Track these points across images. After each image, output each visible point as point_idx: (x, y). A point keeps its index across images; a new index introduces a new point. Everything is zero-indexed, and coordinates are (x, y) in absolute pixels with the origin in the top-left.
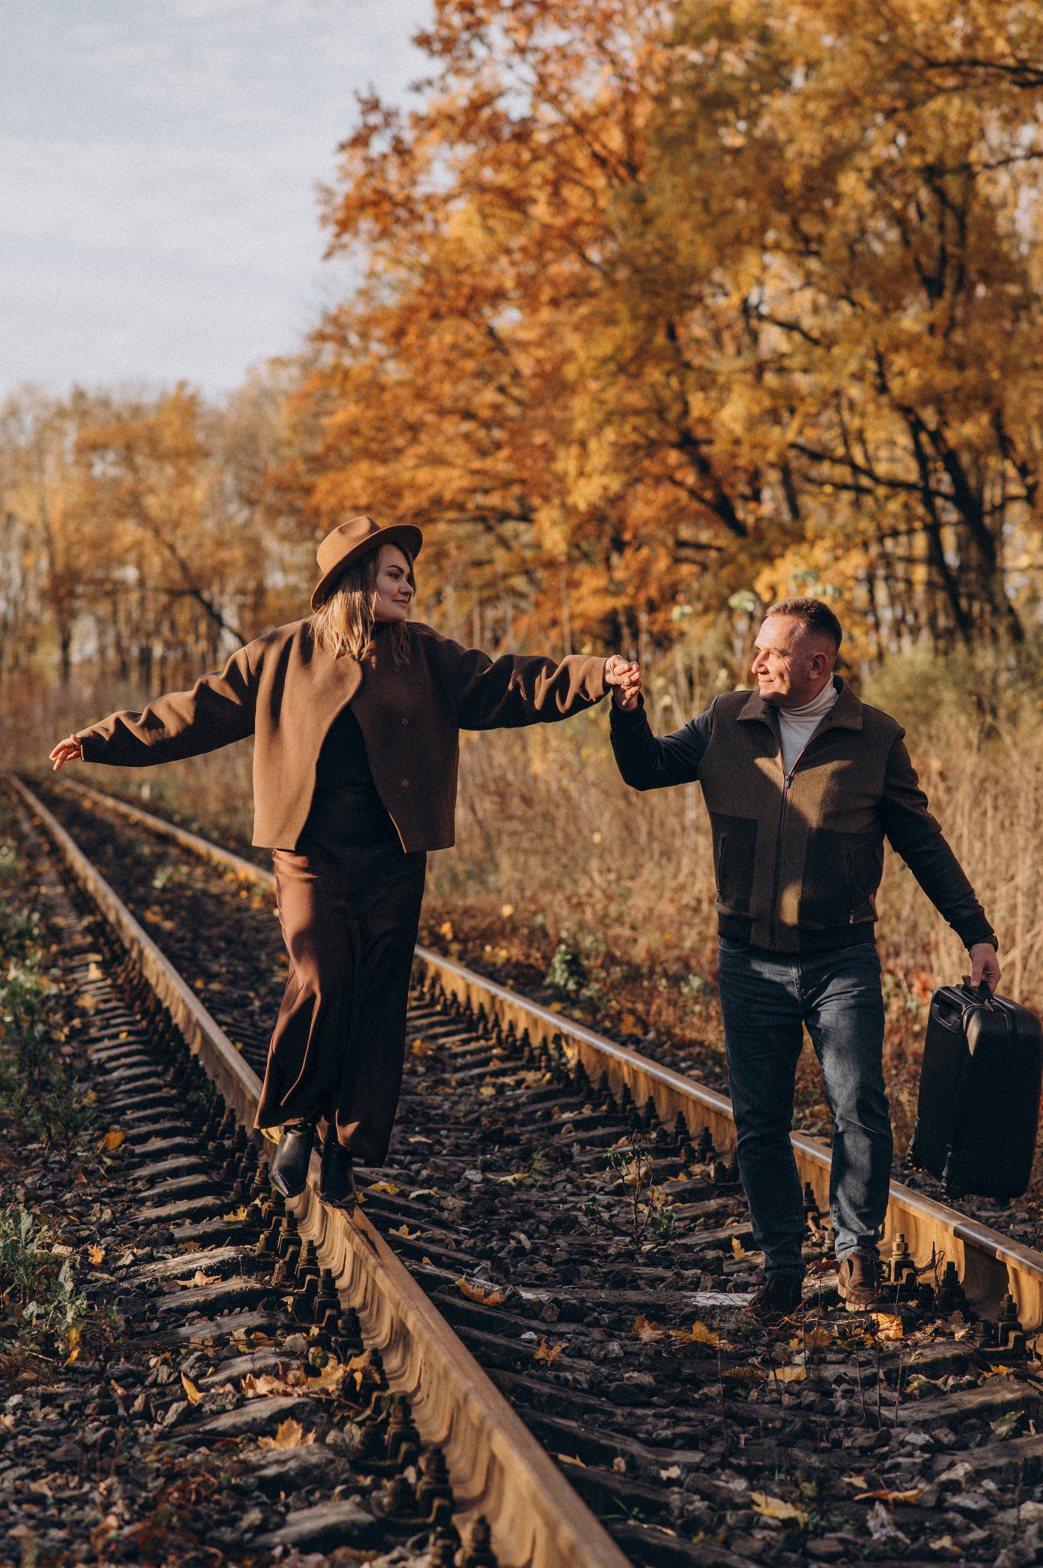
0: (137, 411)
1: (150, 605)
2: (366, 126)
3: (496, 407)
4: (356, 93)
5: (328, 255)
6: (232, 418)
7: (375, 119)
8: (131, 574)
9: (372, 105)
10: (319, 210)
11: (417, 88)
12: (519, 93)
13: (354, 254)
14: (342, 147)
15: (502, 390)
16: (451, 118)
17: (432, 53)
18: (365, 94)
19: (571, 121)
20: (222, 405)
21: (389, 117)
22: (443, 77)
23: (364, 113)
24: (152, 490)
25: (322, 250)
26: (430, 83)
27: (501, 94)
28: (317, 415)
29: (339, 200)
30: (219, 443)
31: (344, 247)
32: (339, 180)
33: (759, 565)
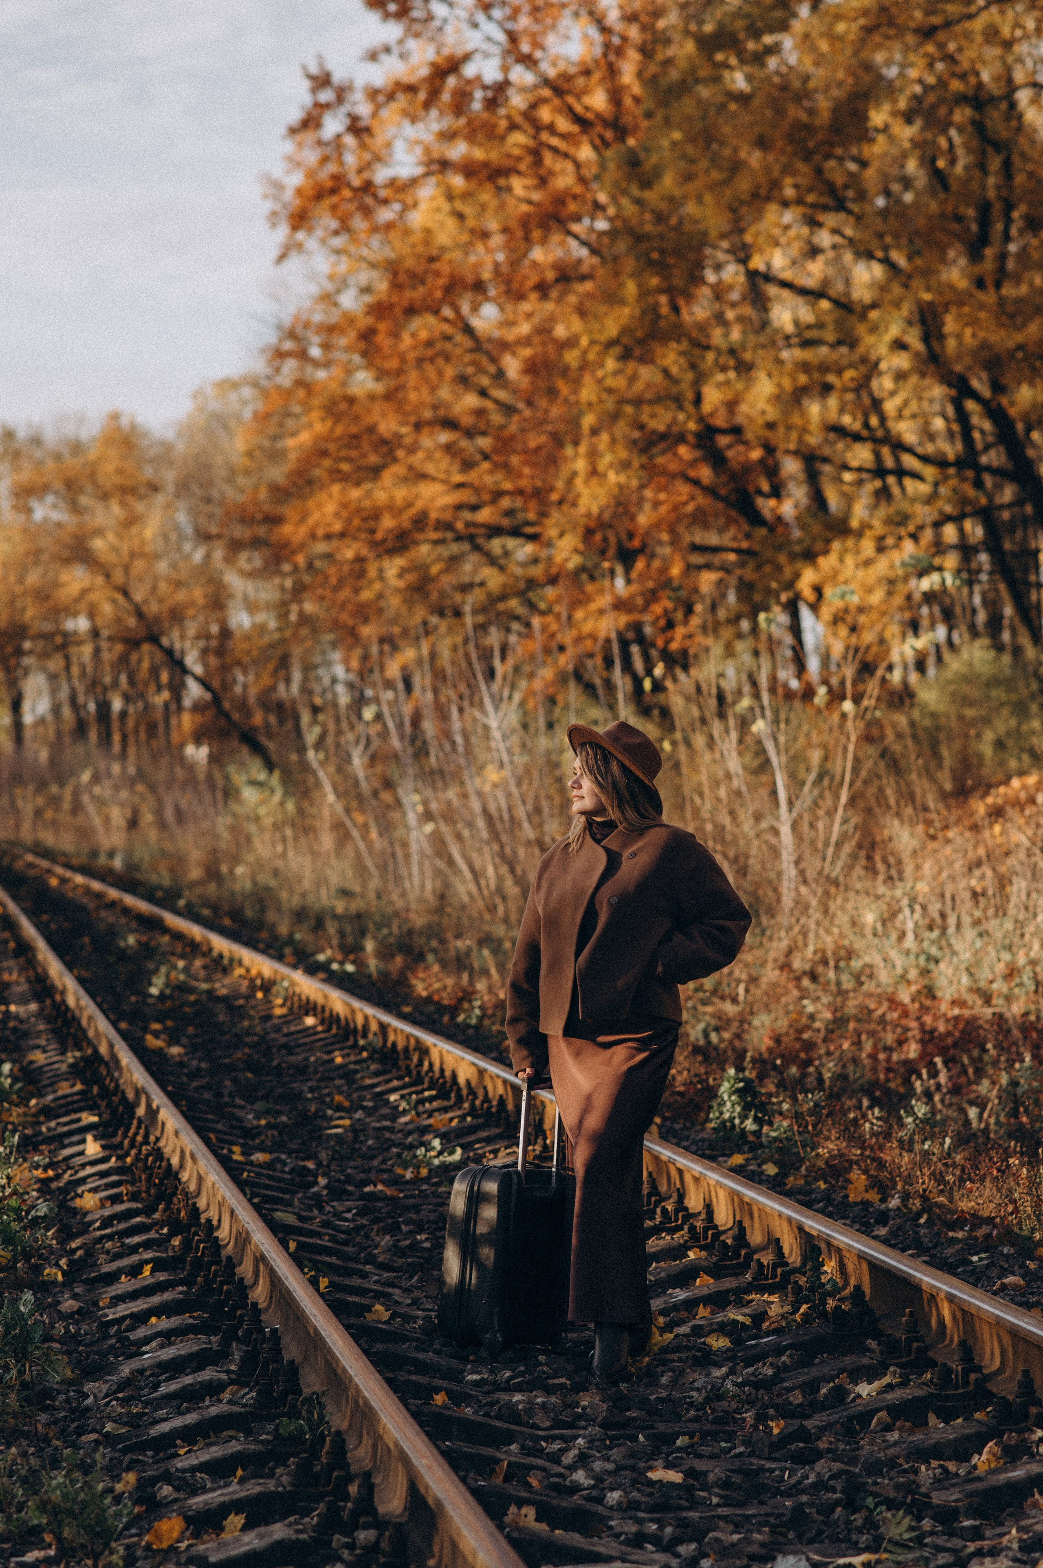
0: (77, 448)
1: (106, 656)
2: (317, 105)
3: (480, 413)
4: (304, 67)
5: (282, 258)
6: (180, 447)
7: (326, 96)
8: (82, 624)
9: (322, 81)
10: (268, 206)
11: (373, 56)
12: (487, 55)
13: (310, 254)
14: (293, 131)
15: (483, 393)
16: (411, 89)
17: (387, 16)
18: (314, 70)
19: (547, 82)
20: (170, 435)
21: (342, 93)
22: (401, 42)
23: (314, 91)
24: (99, 532)
25: (275, 253)
26: (387, 50)
27: (467, 57)
28: (275, 438)
29: (289, 195)
30: (169, 476)
31: (299, 246)
32: (288, 172)
33: (799, 565)
